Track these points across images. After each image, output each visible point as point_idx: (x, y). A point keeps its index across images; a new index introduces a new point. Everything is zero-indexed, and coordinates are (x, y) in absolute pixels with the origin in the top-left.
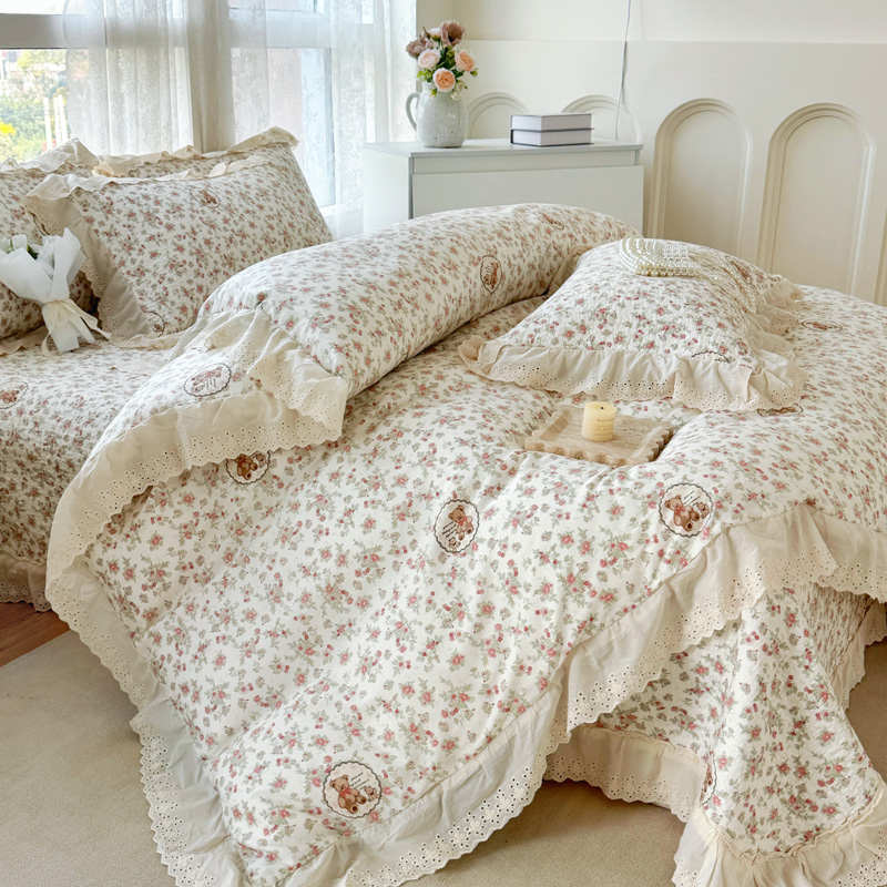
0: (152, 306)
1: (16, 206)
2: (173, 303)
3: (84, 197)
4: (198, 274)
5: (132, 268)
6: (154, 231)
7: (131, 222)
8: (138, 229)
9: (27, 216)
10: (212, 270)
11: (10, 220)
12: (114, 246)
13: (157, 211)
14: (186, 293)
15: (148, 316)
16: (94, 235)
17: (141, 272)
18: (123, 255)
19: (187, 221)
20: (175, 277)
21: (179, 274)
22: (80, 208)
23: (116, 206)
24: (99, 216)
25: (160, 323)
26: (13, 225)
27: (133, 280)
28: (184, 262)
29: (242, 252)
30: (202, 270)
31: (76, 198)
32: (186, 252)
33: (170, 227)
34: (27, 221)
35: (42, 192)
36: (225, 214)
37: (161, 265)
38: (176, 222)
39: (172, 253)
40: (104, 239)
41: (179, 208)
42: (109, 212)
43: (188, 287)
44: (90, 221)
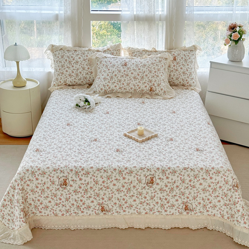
0: (97, 86)
1: (85, 58)
2: (100, 87)
3: (98, 59)
4: (109, 82)
5: (99, 77)
6: (105, 70)
7: (103, 67)
8: (103, 69)
9: (87, 61)
10: (113, 82)
11: (82, 61)
12: (99, 71)
13: (109, 65)
14: (104, 86)
15: (95, 89)
16: (97, 67)
17: (99, 78)
18: (99, 73)
19: (114, 69)
20: (103, 82)
21: (104, 81)
22: (97, 61)
23: (102, 62)
24: (99, 63)
25: (95, 91)
26: (82, 62)
27: (98, 79)
28: (107, 78)
29: (124, 79)
30: (110, 81)
31: (97, 59)
32: (109, 76)
33: (109, 70)
34: (86, 62)
35: (92, 56)
36: (126, 69)
37: (102, 78)
38: (111, 69)
39: (106, 76)
40: (98, 69)
41: (114, 66)
42: (101, 63)
43: (105, 84)
44: (98, 64)
